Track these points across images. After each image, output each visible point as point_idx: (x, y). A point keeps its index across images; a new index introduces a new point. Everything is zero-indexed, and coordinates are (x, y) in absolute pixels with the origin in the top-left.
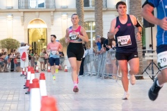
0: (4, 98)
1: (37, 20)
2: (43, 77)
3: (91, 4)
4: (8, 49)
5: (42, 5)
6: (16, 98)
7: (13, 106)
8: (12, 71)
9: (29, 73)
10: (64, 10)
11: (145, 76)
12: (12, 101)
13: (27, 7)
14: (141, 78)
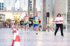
0: (7, 35)
1: (17, 14)
2: (17, 30)
3: (32, 10)
4: (8, 22)
5: (18, 10)
6: (10, 35)
7: (9, 37)
8: (10, 28)
9: (14, 28)
10: (25, 11)
11: (46, 30)
12: (9, 36)
13: (14, 10)
14: (45, 31)
